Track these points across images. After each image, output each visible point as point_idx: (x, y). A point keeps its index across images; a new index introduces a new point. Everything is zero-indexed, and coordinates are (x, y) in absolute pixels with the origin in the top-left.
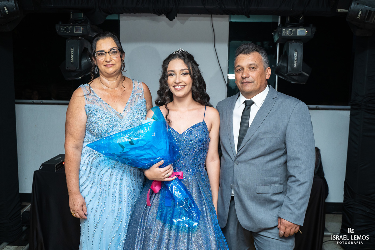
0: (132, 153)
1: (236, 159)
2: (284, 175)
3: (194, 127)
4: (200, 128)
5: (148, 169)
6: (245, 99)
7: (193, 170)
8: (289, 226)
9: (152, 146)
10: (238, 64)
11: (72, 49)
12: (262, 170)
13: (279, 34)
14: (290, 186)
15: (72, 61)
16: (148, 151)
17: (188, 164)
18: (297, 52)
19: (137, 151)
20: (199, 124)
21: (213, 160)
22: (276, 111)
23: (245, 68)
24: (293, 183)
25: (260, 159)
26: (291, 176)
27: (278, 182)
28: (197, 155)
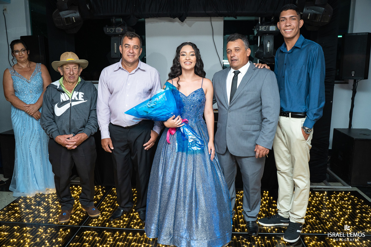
0: (154, 112)
1: (229, 108)
2: (260, 119)
3: (195, 92)
4: (199, 92)
5: (166, 121)
6: (234, 70)
7: (195, 120)
8: (262, 149)
9: (165, 106)
10: (228, 48)
11: (115, 44)
12: (246, 115)
13: (257, 30)
14: (264, 125)
15: (115, 52)
16: (164, 110)
17: (192, 116)
18: (270, 42)
19: (157, 111)
20: (199, 90)
21: (209, 113)
22: (255, 77)
23: (233, 50)
24: (265, 123)
25: (245, 108)
26: (265, 118)
27: (256, 123)
28: (198, 110)
